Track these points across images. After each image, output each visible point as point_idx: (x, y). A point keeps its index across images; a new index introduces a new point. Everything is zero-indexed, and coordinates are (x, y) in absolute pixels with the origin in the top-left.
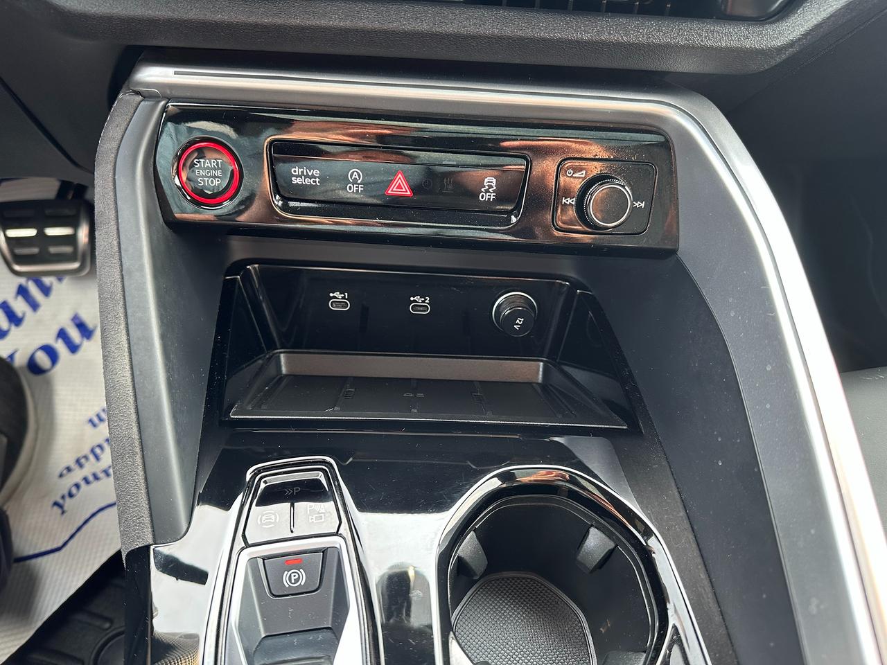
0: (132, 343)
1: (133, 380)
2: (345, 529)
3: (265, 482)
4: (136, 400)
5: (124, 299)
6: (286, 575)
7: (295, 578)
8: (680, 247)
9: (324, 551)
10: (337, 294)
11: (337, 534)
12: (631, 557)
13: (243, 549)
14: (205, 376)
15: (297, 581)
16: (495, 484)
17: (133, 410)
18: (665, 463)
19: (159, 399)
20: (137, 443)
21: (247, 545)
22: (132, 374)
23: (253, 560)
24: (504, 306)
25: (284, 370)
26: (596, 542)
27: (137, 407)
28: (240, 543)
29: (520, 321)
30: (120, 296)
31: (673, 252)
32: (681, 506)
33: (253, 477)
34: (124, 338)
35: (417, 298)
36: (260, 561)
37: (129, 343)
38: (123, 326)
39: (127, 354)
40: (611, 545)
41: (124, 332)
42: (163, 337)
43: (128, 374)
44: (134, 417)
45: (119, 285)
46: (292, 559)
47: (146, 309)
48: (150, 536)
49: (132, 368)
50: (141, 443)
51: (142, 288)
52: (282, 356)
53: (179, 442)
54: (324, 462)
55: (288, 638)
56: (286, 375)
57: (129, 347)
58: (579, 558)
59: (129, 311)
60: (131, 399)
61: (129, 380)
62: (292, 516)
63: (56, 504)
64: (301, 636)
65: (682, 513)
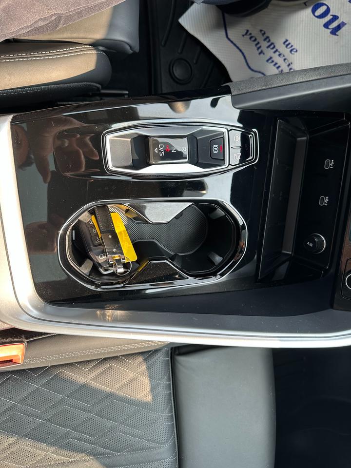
0: (311, 82)
1: (295, 83)
2: (231, 167)
3: (251, 136)
4: (287, 85)
5: (331, 77)
6: (217, 146)
7: (216, 149)
8: (334, 310)
9: (224, 160)
10: (333, 163)
11: (229, 164)
12: (212, 270)
13: (227, 129)
14: (297, 109)
15: (215, 150)
16: (241, 223)
17: (283, 84)
18: (244, 288)
19: (287, 94)
20: (270, 87)
21: (228, 131)
22: (298, 83)
23: (223, 133)
24: (320, 239)
25: (299, 139)
26: (218, 259)
27: (284, 85)
28: (229, 128)
29: (311, 245)
30: (333, 75)
31: (332, 307)
32: (229, 290)
33: (253, 132)
34: (314, 78)
35: (327, 200)
36: (222, 136)
37: (311, 81)
38: (319, 77)
39: (307, 80)
40: (216, 264)
41: (316, 78)
42: (313, 94)
43: (298, 81)
44: (281, 85)
45: (338, 74)
46: (222, 148)
47: (325, 86)
48: (235, 94)
49: (301, 82)
50: (270, 88)
51: (335, 84)
52: (306, 138)
53: (269, 103)
54: (256, 159)
55: (196, 146)
56: (296, 140)
57: (310, 81)
58: (212, 252)
59: (325, 80)
60: (288, 83)
61: (296, 82)
62: (237, 148)
63: (248, 31)
64: (196, 151)
65: (226, 290)
